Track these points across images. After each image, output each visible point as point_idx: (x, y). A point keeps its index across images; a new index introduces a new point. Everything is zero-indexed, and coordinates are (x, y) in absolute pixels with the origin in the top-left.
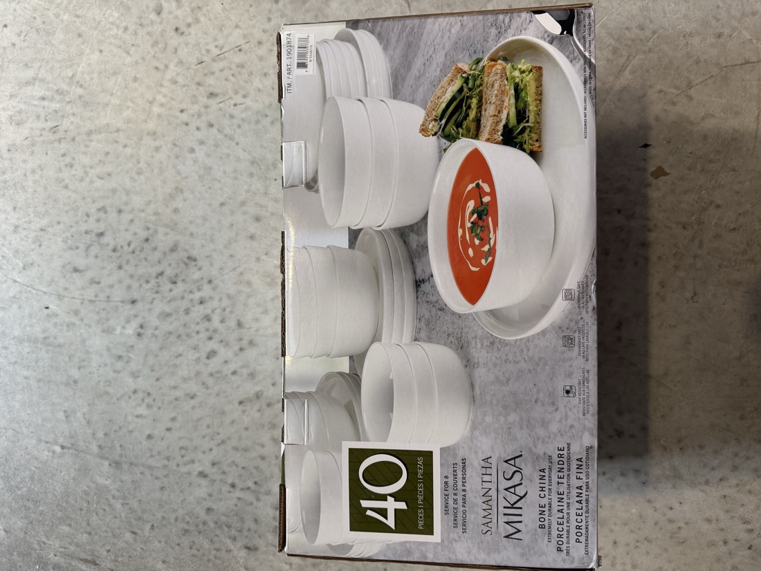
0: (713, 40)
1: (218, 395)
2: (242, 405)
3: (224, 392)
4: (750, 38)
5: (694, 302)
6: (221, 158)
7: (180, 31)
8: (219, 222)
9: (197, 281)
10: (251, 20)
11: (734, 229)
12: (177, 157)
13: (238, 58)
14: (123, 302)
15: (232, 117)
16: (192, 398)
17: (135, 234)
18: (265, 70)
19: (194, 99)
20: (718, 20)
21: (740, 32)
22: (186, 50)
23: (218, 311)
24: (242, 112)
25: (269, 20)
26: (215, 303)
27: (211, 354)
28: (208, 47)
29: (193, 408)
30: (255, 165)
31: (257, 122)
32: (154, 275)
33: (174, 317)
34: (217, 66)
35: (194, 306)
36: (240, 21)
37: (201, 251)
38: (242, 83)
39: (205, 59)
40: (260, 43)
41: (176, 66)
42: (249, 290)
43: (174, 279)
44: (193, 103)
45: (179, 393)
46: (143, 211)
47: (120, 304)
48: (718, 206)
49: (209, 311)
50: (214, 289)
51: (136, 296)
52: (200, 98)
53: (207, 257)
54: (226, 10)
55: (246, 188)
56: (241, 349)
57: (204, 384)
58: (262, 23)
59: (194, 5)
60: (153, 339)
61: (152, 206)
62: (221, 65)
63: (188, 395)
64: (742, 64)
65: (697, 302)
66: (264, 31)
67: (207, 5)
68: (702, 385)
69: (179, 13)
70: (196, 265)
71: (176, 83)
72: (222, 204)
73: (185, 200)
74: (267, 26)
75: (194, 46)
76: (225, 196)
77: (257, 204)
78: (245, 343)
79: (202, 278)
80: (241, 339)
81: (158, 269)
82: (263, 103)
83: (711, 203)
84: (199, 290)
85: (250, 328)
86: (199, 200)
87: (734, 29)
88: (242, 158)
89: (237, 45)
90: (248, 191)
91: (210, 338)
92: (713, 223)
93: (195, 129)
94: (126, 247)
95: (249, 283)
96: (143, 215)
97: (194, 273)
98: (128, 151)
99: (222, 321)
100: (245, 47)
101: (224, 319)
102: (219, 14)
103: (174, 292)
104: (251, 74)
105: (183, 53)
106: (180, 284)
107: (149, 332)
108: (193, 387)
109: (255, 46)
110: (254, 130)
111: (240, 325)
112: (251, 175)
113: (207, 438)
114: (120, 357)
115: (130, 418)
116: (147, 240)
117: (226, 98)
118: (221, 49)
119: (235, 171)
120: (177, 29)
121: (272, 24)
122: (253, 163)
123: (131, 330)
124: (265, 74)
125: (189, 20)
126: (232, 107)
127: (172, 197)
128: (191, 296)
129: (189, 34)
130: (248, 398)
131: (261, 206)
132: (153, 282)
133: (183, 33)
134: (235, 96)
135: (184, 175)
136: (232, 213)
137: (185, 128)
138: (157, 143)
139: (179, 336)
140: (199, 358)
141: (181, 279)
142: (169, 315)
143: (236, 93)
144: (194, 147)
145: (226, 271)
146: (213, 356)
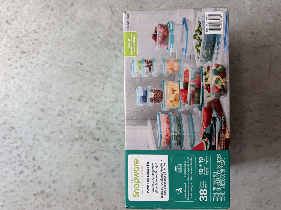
0: (250, 35)
1: (24, 191)
2: (35, 196)
3: (27, 190)
4: (266, 34)
5: (240, 154)
6: (26, 82)
7: (9, 22)
8: (25, 111)
9: (15, 138)
10: (41, 18)
11: (258, 121)
12: (7, 81)
13: (35, 36)
15: (32, 63)
16: (13, 192)
18: (47, 42)
19: (14, 54)
20: (252, 26)
21: (262, 32)
22: (11, 31)
23: (24, 152)
24: (36, 61)
25: (49, 18)
26: (23, 149)
28: (21, 30)
29: (13, 196)
30: (42, 85)
31: (43, 65)
33: (4, 155)
34: (25, 39)
35: (13, 150)
36: (36, 18)
37: (17, 124)
38: (37, 47)
39: (20, 35)
40: (45, 29)
41: (7, 38)
42: (38, 143)
43: (4, 137)
44: (14, 56)
45: (6, 190)
48: (251, 111)
49: (20, 152)
50: (22, 142)
52: (17, 54)
53: (19, 127)
54: (30, 13)
55: (37, 96)
57: (18, 186)
58: (46, 20)
59: (15, 10)
62: (27, 39)
63: (11, 190)
64: (262, 47)
65: (241, 154)
66: (47, 24)
67: (21, 11)
68: (243, 192)
69: (8, 14)
70: (14, 131)
71: (6, 46)
72: (27, 103)
73: (10, 101)
74: (48, 21)
75: (15, 29)
76: (28, 99)
77: (42, 103)
78: (36, 168)
79: (17, 137)
80: (34, 166)
82: (46, 57)
84: (16, 142)
85: (38, 161)
86: (16, 101)
87: (259, 30)
88: (36, 82)
89: (34, 30)
90: (38, 97)
91: (21, 165)
92: (249, 118)
93: (15, 68)
95: (38, 140)
97: (13, 135)
99: (26, 157)
100: (38, 31)
101: (27, 156)
102: (27, 15)
103: (4, 143)
104: (41, 43)
105: (10, 32)
106: (7, 139)
108: (13, 187)
109: (43, 30)
110: (41, 69)
111: (34, 159)
112: (40, 90)
117: (29, 54)
118: (27, 31)
119: (33, 88)
120: (7, 21)
121: (50, 20)
122: (41, 84)
124: (47, 44)
125: (13, 17)
126: (32, 58)
127: (4, 99)
128: (12, 145)
129: (13, 24)
130: (38, 193)
131: (44, 104)
133: (10, 23)
134: (33, 53)
135: (9, 89)
136: (31, 107)
137: (10, 67)
139: (7, 163)
140: (16, 174)
141: (8, 137)
142: (2, 153)
143: (34, 52)
144: (14, 76)
145: (28, 134)
146: (22, 173)
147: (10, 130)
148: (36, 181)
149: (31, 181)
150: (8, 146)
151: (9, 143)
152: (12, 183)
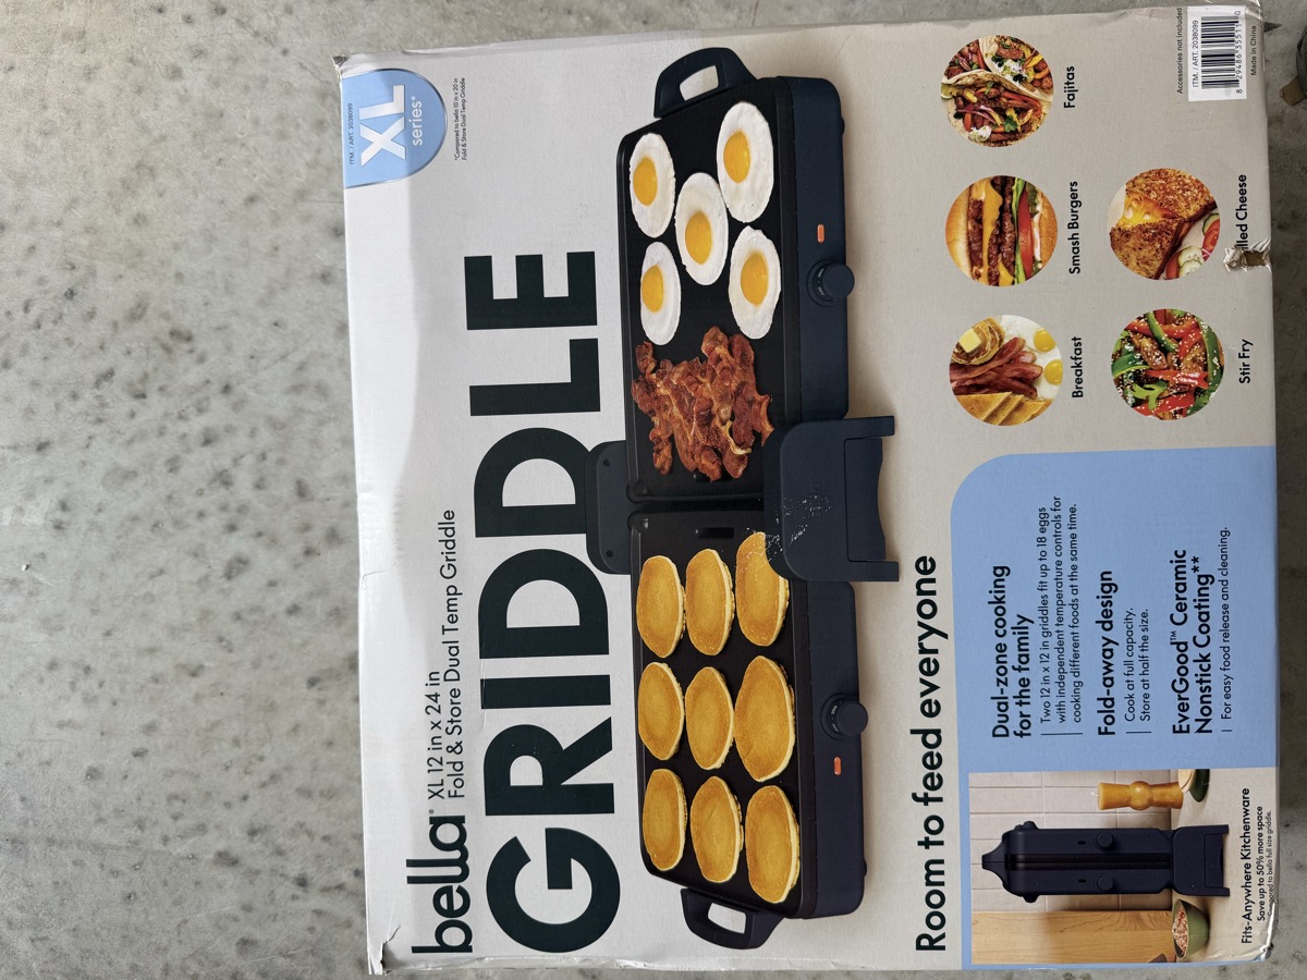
147: (167, 349)
148: (319, 606)
149: (294, 610)
150: (161, 432)
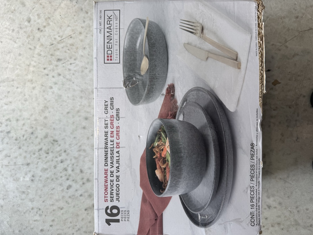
0: (294, 20)
1: (74, 207)
2: (86, 211)
3: (77, 205)
4: (311, 17)
6: (66, 90)
7: (40, 30)
8: (67, 122)
9: (59, 152)
10: (75, 22)
12: (44, 91)
13: (70, 41)
14: (23, 165)
15: (70, 70)
16: (62, 209)
17: (26, 131)
18: (84, 46)
19: (50, 63)
20: (296, 10)
21: (306, 15)
22: (44, 39)
23: (70, 166)
24: (74, 67)
25: (84, 22)
26: (68, 162)
27: (69, 187)
28: (55, 37)
29: (62, 214)
30: (83, 92)
31: (82, 71)
32: (37, 150)
33: (49, 170)
34: (60, 46)
35: (58, 164)
36: (70, 23)
37: (59, 136)
38: (73, 53)
39: (54, 42)
40: (80, 33)
41: (40, 47)
42: (84, 154)
43: (47, 151)
44: (50, 65)
45: (55, 208)
46: (29, 119)
47: (21, 166)
49: (66, 166)
50: (67, 155)
51: (29, 161)
52: (53, 62)
53: (63, 139)
54: (62, 18)
55: (79, 104)
56: (83, 184)
57: (67, 202)
58: (81, 24)
59: (46, 17)
60: (40, 182)
61: (34, 116)
62: (62, 45)
63: (59, 208)
64: (308, 30)
66: (82, 27)
67: (53, 16)
69: (39, 21)
70: (57, 144)
71: (40, 55)
72: (68, 113)
74: (83, 25)
75: (48, 37)
76: (69, 109)
77: (85, 111)
78: (85, 180)
79: (61, 150)
80: (83, 179)
81: (39, 147)
82: (85, 62)
83: (301, 95)
84: (60, 156)
85: (87, 173)
87: (303, 14)
88: (76, 89)
89: (69, 35)
90: (80, 105)
91: (68, 179)
92: (303, 105)
93: (52, 77)
94: (22, 138)
95: (84, 151)
96: (29, 121)
97: (57, 148)
98: (19, 90)
100: (73, 36)
102: (59, 20)
103: (48, 158)
104: (77, 48)
106: (50, 154)
107: (37, 178)
108: (61, 204)
109: (78, 35)
111: (81, 171)
112: (81, 97)
113: (71, 228)
114: (24, 192)
115: (31, 222)
116: (32, 133)
117: (66, 61)
118: (62, 37)
119: (73, 96)
120: (39, 29)
121: (86, 23)
123: (27, 179)
124: (84, 48)
125: (45, 24)
126: (69, 65)
127: (43, 111)
128: (57, 159)
129: (45, 31)
130: (89, 207)
131: (88, 112)
132: (37, 154)
133: (42, 31)
134: (70, 60)
135: (48, 100)
136: (73, 117)
137: (47, 77)
138: (34, 85)
139: (52, 179)
140: (63, 189)
142: (46, 169)
143: (71, 58)
144: (52, 86)
145: (73, 146)
151: (53, 157)
152: (59, 200)
